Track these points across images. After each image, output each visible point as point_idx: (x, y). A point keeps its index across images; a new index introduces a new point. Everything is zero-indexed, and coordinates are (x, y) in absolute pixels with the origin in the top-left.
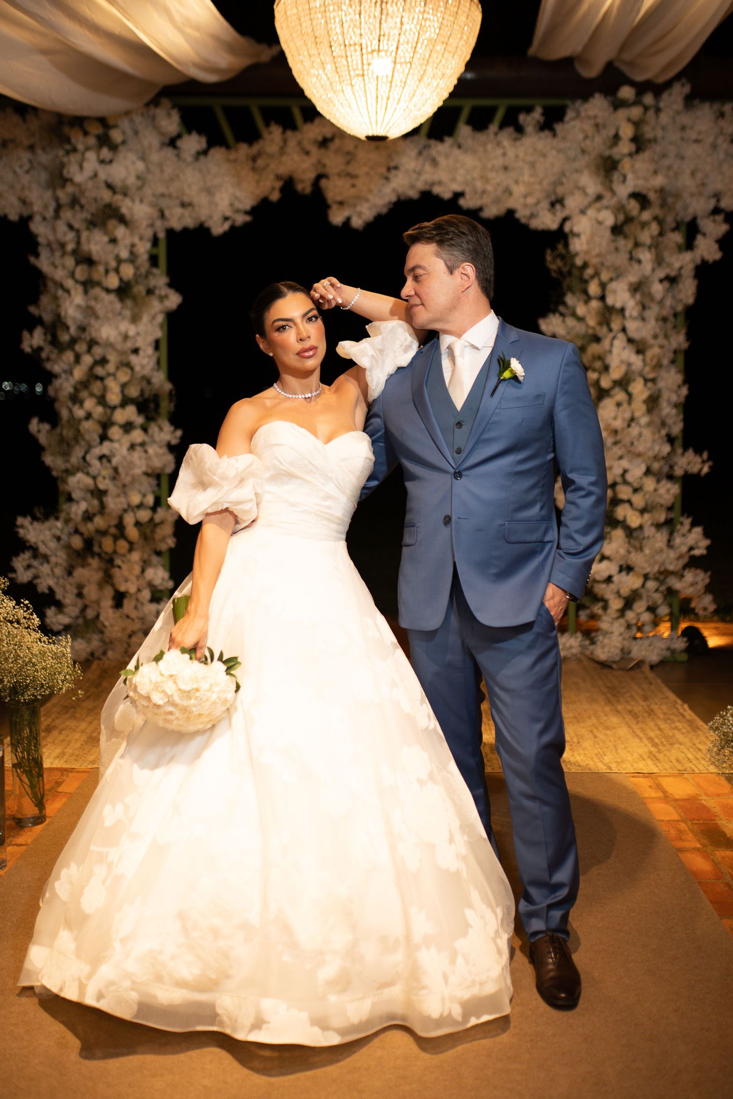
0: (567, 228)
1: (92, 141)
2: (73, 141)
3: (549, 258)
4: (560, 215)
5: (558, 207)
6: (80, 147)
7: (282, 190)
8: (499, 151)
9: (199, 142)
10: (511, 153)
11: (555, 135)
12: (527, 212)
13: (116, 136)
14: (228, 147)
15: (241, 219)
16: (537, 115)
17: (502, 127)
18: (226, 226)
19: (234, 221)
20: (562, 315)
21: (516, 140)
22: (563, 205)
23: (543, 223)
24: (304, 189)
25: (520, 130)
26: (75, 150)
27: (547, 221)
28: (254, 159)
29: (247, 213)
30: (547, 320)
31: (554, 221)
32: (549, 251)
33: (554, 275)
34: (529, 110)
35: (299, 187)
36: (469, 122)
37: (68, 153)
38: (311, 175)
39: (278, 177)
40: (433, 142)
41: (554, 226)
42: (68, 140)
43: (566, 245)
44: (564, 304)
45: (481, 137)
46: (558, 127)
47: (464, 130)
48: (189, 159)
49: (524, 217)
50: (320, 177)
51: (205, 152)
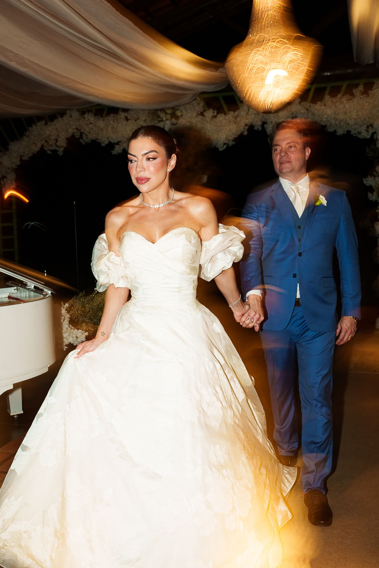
0: (375, 138)
1: (168, 117)
2: (161, 116)
3: (367, 151)
4: (371, 131)
5: (370, 128)
6: (164, 119)
7: (248, 130)
8: (342, 106)
9: (214, 113)
10: (347, 106)
11: (368, 96)
12: (356, 132)
13: (178, 113)
14: (225, 114)
15: (231, 143)
16: (361, 88)
17: (344, 95)
18: (225, 147)
19: (228, 145)
20: (375, 176)
21: (351, 99)
22: (373, 127)
23: (363, 136)
24: (258, 129)
25: (352, 95)
26: (162, 120)
27: (366, 135)
28: (236, 118)
29: (233, 141)
30: (367, 179)
31: (368, 135)
32: (367, 148)
33: (370, 158)
34: (357, 86)
35: (256, 128)
36: (329, 95)
37: (160, 121)
38: (260, 123)
39: (246, 125)
40: (312, 105)
41: (369, 137)
42: (159, 117)
43: (375, 145)
44: (376, 171)
45: (334, 100)
46: (370, 92)
47: (327, 97)
48: (209, 120)
49: (355, 134)
50: (264, 123)
51: (215, 117)
